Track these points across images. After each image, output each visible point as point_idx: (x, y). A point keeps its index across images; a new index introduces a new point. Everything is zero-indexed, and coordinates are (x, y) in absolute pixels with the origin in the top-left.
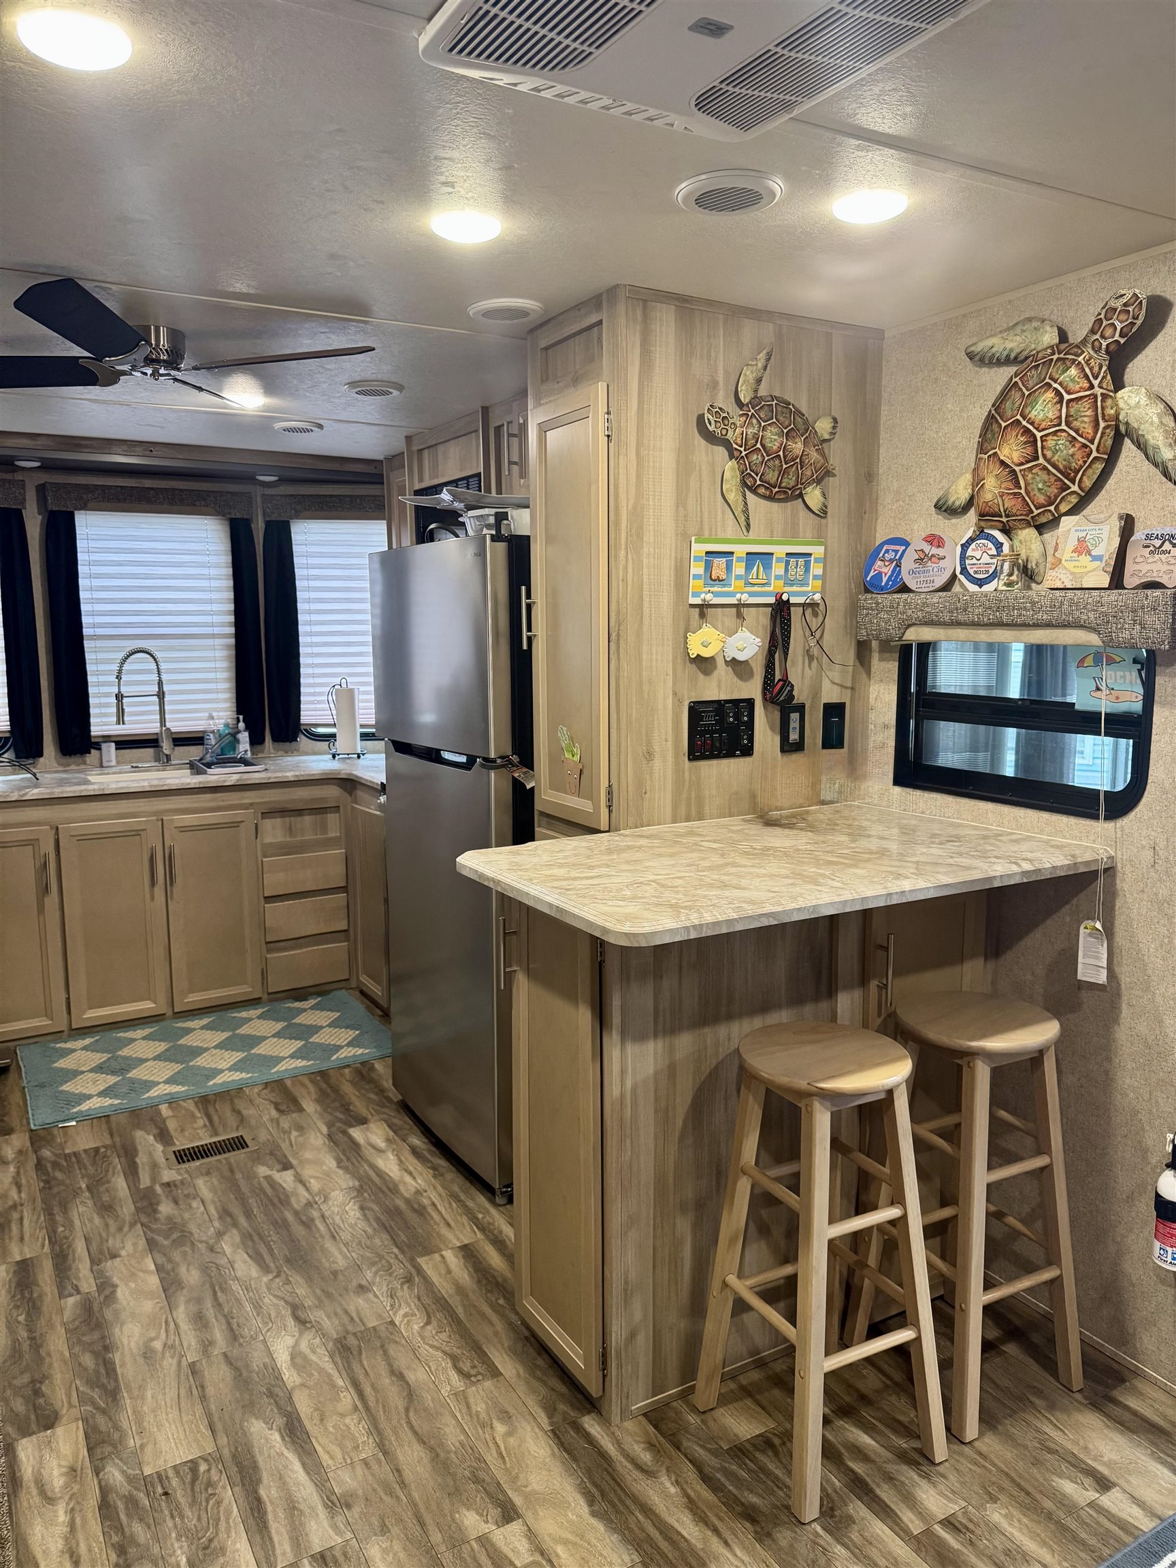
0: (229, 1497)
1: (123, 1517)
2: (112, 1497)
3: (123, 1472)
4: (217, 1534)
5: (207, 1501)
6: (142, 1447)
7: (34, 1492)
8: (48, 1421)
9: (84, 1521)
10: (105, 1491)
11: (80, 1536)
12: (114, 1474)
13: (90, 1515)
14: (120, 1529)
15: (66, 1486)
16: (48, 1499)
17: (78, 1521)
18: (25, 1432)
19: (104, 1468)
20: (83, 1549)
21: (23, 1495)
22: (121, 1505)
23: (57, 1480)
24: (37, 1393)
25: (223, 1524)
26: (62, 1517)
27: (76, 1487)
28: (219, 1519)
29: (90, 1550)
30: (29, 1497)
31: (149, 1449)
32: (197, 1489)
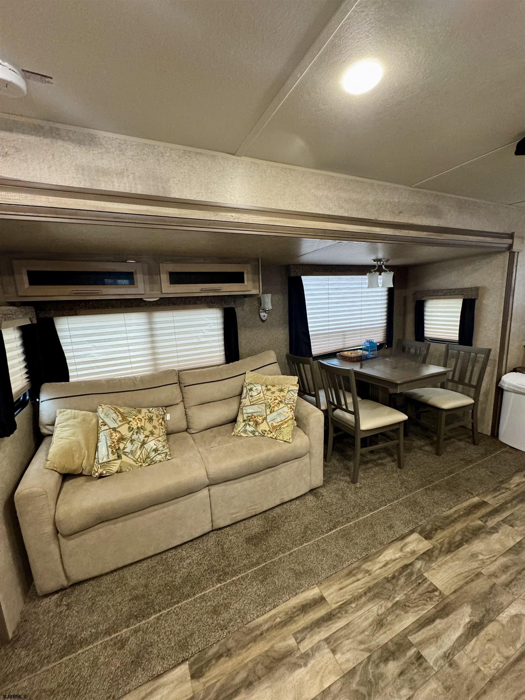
0: (429, 608)
1: (405, 573)
2: (411, 567)
3: (421, 567)
4: (412, 608)
5: (423, 600)
6: (434, 569)
7: (402, 545)
8: (428, 537)
9: (398, 563)
10: (411, 564)
11: (393, 563)
12: (419, 565)
13: (401, 563)
14: (400, 574)
15: (408, 552)
16: (401, 550)
17: (398, 561)
18: (420, 533)
19: (419, 560)
20: (389, 566)
21: (400, 542)
22: (408, 571)
23: (408, 549)
24: (436, 530)
25: (416, 609)
26: (397, 556)
27: (409, 555)
28: (418, 607)
29: (390, 568)
30: (399, 544)
31: (434, 571)
32: (427, 594)
